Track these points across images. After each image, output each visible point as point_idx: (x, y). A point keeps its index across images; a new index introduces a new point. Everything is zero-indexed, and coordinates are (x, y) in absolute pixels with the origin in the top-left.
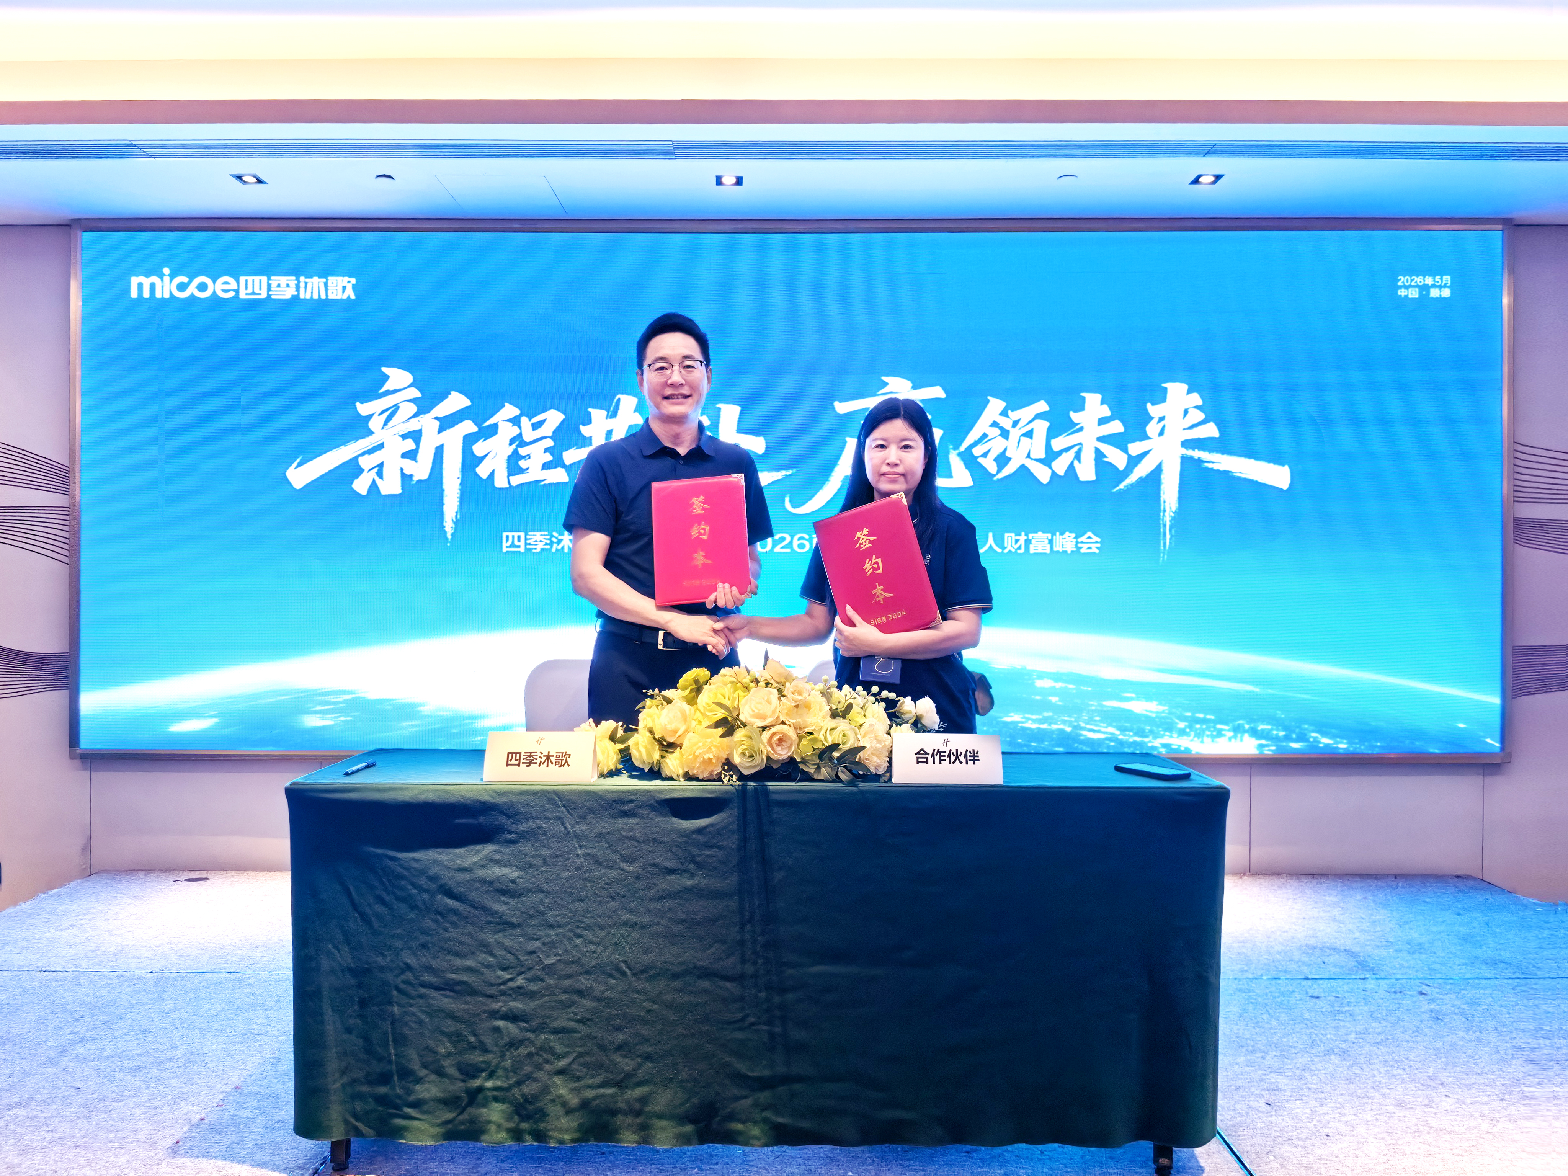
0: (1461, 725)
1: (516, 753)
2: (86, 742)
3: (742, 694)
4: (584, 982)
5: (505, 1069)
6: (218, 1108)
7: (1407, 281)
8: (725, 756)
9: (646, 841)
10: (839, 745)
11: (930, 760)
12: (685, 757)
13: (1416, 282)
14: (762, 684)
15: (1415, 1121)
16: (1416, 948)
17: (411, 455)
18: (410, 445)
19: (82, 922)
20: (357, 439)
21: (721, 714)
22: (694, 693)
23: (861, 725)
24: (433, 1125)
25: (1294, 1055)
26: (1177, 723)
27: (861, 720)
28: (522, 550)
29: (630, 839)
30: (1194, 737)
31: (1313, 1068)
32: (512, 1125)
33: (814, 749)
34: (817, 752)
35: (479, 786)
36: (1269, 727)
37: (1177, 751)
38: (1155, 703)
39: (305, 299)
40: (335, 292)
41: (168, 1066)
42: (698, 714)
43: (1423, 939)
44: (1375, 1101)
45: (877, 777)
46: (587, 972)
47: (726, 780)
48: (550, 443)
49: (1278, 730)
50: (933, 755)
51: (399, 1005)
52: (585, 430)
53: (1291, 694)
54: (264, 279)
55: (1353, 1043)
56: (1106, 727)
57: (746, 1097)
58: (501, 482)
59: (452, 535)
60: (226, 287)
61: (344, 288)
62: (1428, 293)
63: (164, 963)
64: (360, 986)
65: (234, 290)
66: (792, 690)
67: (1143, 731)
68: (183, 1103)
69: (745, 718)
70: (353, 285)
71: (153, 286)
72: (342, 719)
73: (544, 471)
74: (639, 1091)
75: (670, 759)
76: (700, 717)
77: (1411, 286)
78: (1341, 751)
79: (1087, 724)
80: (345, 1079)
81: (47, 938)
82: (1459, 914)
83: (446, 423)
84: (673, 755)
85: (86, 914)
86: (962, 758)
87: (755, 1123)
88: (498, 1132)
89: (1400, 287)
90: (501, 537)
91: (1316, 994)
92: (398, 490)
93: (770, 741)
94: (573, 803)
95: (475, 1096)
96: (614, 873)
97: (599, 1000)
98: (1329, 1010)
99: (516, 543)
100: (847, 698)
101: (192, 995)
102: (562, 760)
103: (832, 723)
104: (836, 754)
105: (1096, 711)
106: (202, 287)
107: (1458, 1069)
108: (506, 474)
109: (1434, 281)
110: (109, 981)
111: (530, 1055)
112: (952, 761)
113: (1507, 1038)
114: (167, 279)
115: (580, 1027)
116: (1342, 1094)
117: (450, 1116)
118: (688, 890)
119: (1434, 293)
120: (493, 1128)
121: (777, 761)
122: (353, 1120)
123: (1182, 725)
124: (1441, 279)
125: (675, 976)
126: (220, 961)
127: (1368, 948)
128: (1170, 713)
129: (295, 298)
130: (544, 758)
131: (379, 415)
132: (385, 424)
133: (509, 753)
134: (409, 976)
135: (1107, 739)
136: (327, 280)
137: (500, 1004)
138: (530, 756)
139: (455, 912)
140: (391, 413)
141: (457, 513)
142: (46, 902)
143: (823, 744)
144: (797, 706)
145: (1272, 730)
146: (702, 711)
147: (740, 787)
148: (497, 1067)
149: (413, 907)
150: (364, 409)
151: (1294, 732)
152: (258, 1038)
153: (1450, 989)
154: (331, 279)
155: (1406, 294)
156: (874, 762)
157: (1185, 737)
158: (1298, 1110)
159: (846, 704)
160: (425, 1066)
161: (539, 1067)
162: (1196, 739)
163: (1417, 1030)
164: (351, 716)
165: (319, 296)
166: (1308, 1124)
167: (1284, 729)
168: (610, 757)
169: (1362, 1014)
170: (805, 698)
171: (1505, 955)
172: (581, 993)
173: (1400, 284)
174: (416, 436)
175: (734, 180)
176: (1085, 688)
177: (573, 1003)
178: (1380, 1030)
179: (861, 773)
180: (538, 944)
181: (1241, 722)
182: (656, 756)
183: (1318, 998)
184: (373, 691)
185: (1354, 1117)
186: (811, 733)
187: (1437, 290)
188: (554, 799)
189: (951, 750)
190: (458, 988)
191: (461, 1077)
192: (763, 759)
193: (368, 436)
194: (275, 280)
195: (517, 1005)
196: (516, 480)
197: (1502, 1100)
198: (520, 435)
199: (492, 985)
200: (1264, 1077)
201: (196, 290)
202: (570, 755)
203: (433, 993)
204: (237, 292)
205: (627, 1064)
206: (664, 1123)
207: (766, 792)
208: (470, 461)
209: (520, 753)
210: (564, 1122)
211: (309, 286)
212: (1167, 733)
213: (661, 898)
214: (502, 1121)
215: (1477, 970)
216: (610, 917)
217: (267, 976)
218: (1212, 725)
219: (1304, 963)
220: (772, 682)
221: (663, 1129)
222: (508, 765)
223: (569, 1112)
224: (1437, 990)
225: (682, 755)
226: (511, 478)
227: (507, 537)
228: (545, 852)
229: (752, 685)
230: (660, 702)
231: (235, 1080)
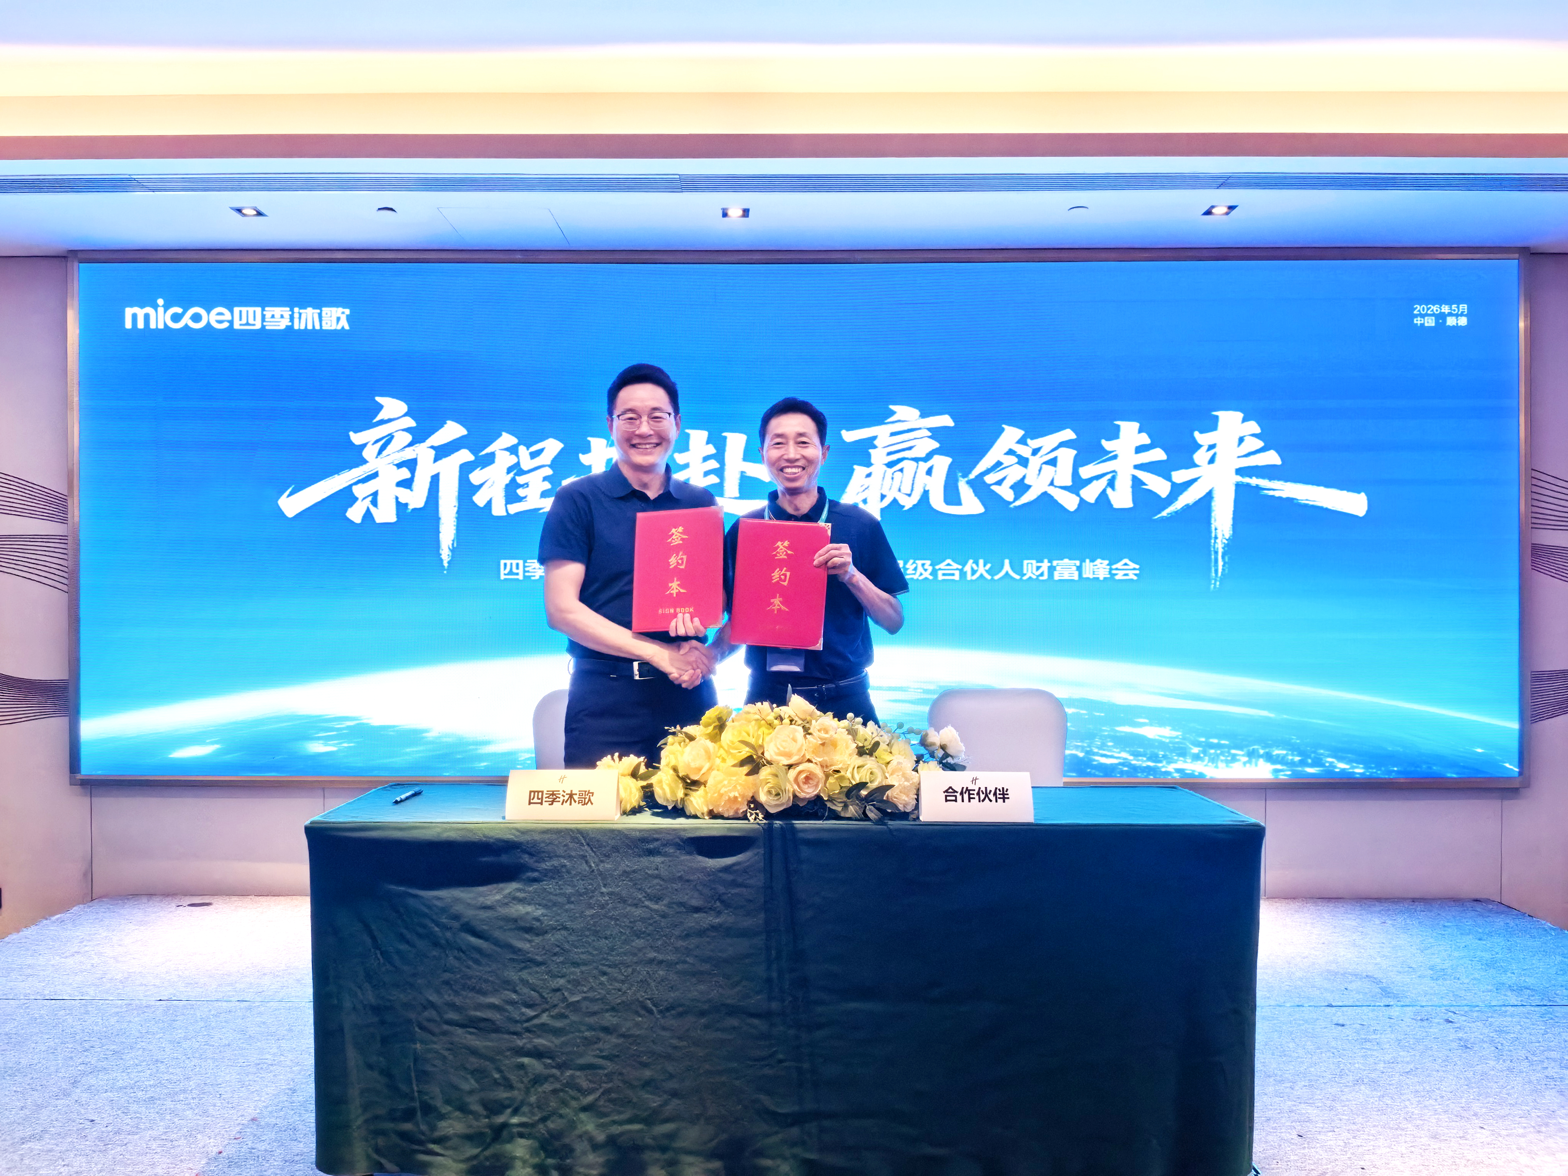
0: (1479, 750)
1: (538, 792)
2: (87, 769)
3: (766, 731)
4: (609, 1019)
5: (531, 1105)
6: (235, 1141)
7: (1423, 310)
8: (751, 795)
9: (673, 880)
10: (867, 783)
11: (959, 798)
12: (709, 795)
13: (1432, 311)
14: (786, 721)
15: (1451, 1153)
16: (1439, 974)
17: (406, 484)
18: (405, 473)
19: (86, 949)
20: (351, 468)
21: (746, 752)
22: (717, 730)
23: (888, 763)
24: (455, 1161)
25: (1323, 1085)
26: (1191, 749)
27: (888, 758)
28: (521, 577)
29: (657, 877)
30: (1209, 762)
31: (1344, 1098)
32: (536, 1160)
33: (841, 787)
34: (845, 790)
35: (502, 825)
36: (1284, 752)
37: (1192, 775)
38: (1168, 728)
39: (299, 329)
40: (329, 322)
41: (182, 1097)
42: (722, 752)
43: (1447, 965)
44: (1408, 1133)
45: (904, 816)
46: (613, 1009)
47: (752, 818)
48: (548, 472)
49: (1293, 755)
50: (962, 794)
51: (422, 1042)
52: (584, 459)
53: (1306, 720)
54: (258, 310)
55: (1383, 1073)
56: (1119, 753)
57: (776, 1133)
58: (498, 510)
59: (449, 563)
60: (220, 318)
61: (338, 319)
62: (1445, 321)
63: (172, 991)
64: (383, 1022)
65: (228, 321)
66: (818, 728)
67: (1157, 756)
68: (199, 1136)
69: (771, 756)
70: (347, 316)
71: (147, 317)
72: (346, 745)
73: (543, 499)
74: (668, 1127)
75: (694, 797)
76: (724, 755)
77: (1427, 315)
78: (1358, 776)
79: (1100, 748)
80: (368, 1115)
81: (53, 965)
82: (1480, 939)
83: (442, 452)
84: (698, 793)
85: (89, 941)
86: (991, 796)
87: (785, 1158)
88: (523, 1168)
89: (1416, 316)
90: (499, 565)
91: (1341, 1022)
92: (393, 518)
93: (796, 780)
94: (598, 841)
95: (499, 1133)
96: (638, 912)
97: (623, 1036)
98: (1355, 1038)
99: (515, 570)
100: (874, 736)
101: (202, 1024)
102: (586, 798)
103: (859, 761)
104: (864, 793)
105: (1109, 736)
106: (196, 318)
107: (1491, 1099)
108: (504, 503)
109: (1451, 309)
110: (117, 1010)
111: (555, 1092)
112: (982, 798)
113: (1539, 1068)
114: (161, 310)
115: (607, 1063)
116: (1374, 1126)
117: (476, 1151)
118: (714, 928)
119: (1451, 321)
120: (518, 1164)
121: (803, 799)
122: (375, 1156)
123: (1195, 750)
124: (1458, 308)
125: (702, 1014)
126: (229, 988)
127: (1390, 974)
128: (1184, 739)
129: (290, 329)
130: (567, 797)
131: (373, 444)
132: (380, 452)
133: (531, 792)
134: (431, 1013)
135: (1120, 764)
136: (321, 311)
137: (524, 1041)
138: (553, 794)
139: (479, 950)
140: (385, 442)
141: (453, 541)
142: (49, 928)
143: (851, 783)
144: (823, 744)
145: (1287, 755)
146: (726, 748)
147: (767, 826)
148: (522, 1103)
149: (436, 944)
150: (357, 438)
151: (1310, 757)
152: (271, 1068)
153: (1478, 1017)
154: (325, 310)
155: (1422, 322)
156: (902, 799)
157: (1199, 762)
158: (1331, 1143)
159: (873, 742)
160: (448, 1102)
161: (565, 1103)
162: (1210, 764)
163: (1447, 1059)
164: (354, 742)
165: (314, 326)
166: (1342, 1156)
167: (1299, 755)
168: (633, 793)
169: (1389, 1042)
170: (832, 736)
171: (1530, 981)
172: (606, 1030)
173: (1415, 312)
174: (411, 465)
175: (741, 213)
176: (1098, 714)
177: (599, 1039)
178: (1408, 1059)
179: (889, 811)
180: (562, 981)
181: (1256, 747)
182: (680, 794)
183: (1343, 1025)
184: (376, 719)
185: (1388, 1150)
186: (838, 771)
187: (1454, 318)
188: (577, 838)
189: (980, 788)
190: (482, 1025)
191: (485, 1113)
192: (789, 797)
193: (362, 465)
194: (269, 311)
195: (541, 1042)
196: (514, 508)
197: (1539, 1132)
198: (518, 464)
199: (517, 1022)
200: (1294, 1108)
201: (190, 321)
202: (593, 793)
203: (460, 1031)
204: (231, 322)
205: (654, 1101)
206: (690, 1159)
207: (793, 830)
208: (467, 490)
209: (542, 792)
210: (591, 1158)
211: (303, 317)
212: (1181, 758)
213: (688, 936)
214: (528, 1157)
215: (1503, 997)
216: (635, 955)
217: (277, 1004)
218: (1226, 750)
219: (1326, 990)
220: (796, 719)
221: (691, 1164)
222: (530, 803)
223: (595, 1147)
224: (1464, 1018)
225: (706, 793)
226: (509, 506)
227: (505, 565)
228: (569, 890)
229: (776, 722)
230: (682, 739)
231: (251, 1112)
